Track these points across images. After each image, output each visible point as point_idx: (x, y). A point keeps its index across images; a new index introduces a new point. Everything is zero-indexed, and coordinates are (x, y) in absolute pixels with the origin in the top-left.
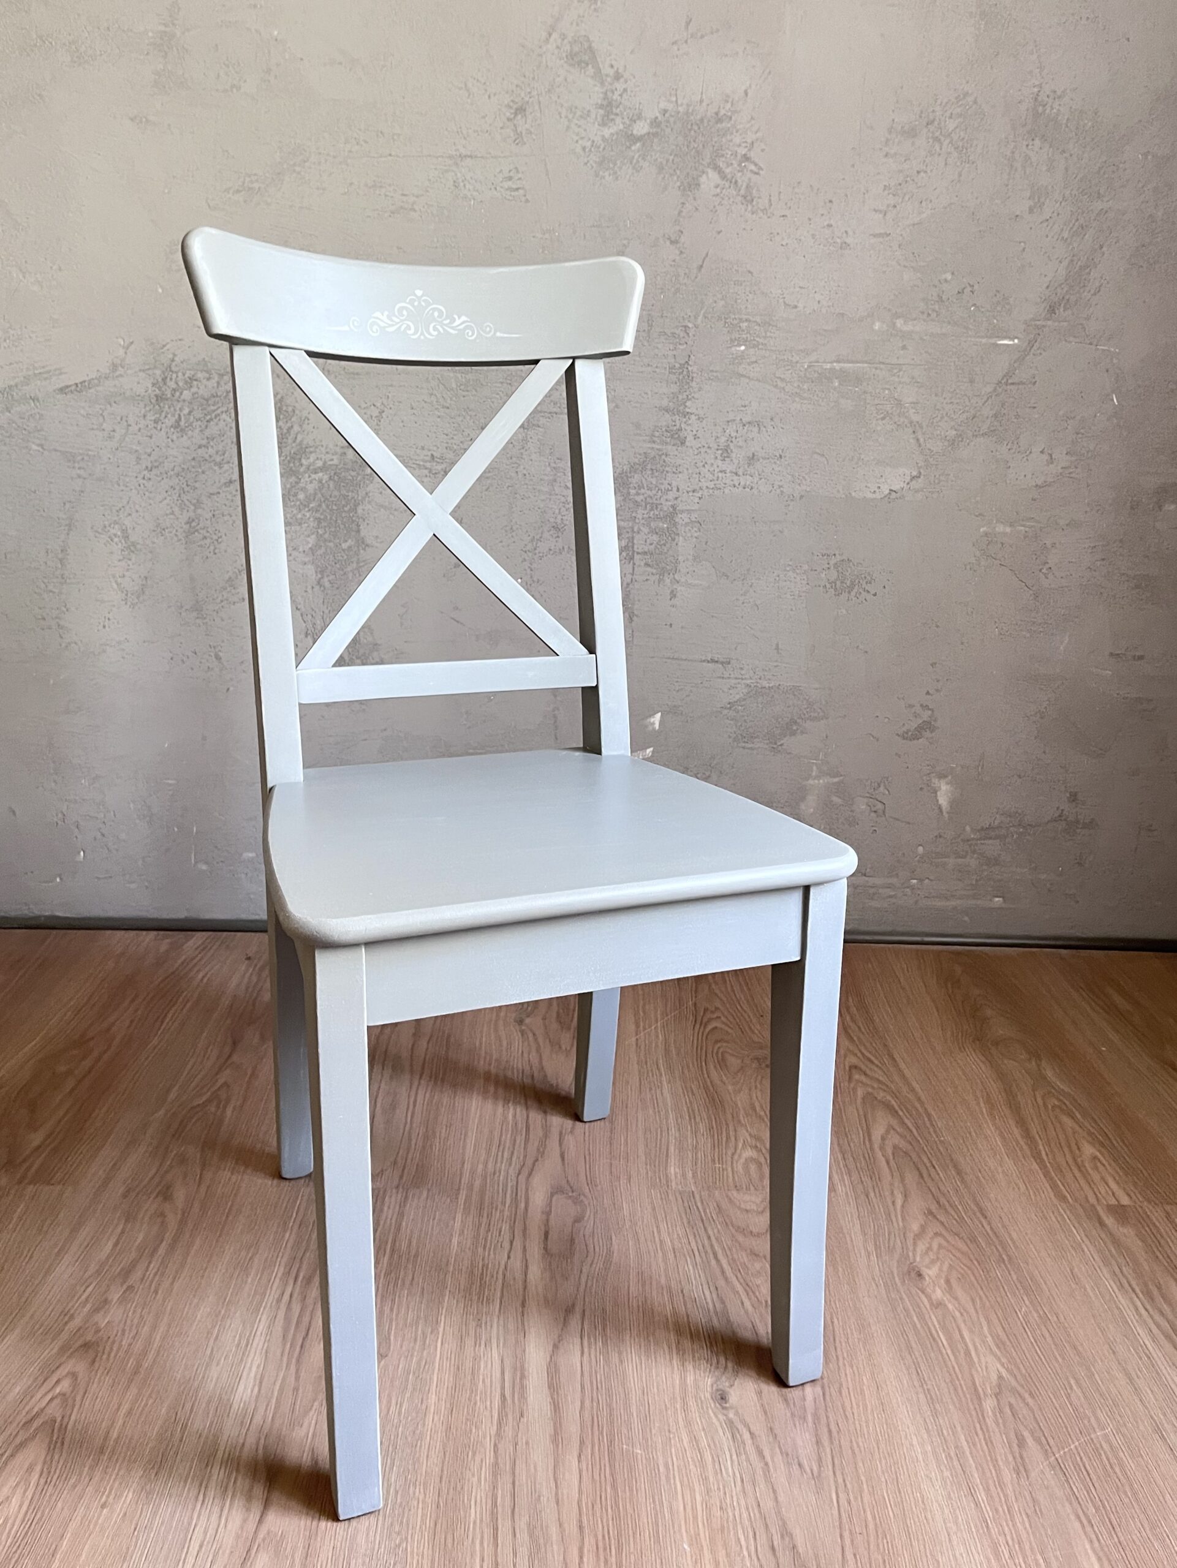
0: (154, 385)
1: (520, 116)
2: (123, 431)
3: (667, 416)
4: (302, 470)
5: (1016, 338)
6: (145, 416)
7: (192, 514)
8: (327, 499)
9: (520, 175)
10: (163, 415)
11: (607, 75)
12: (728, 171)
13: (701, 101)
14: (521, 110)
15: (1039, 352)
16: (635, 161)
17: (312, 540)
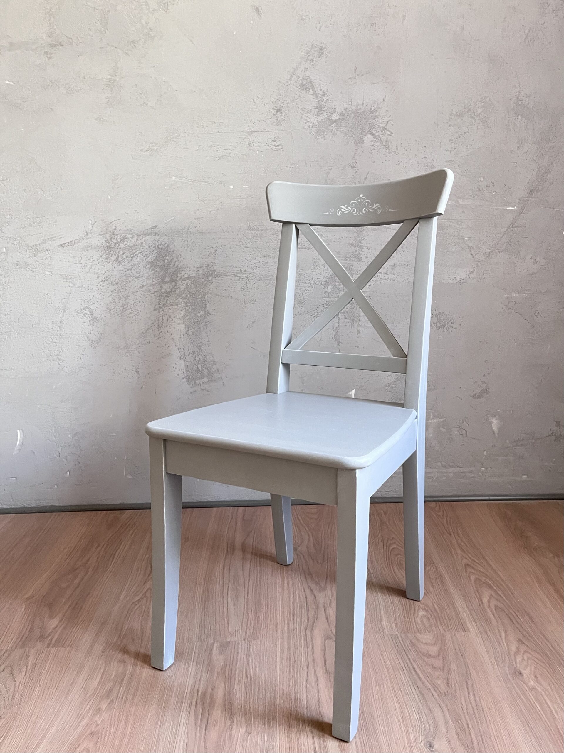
0: (106, 241)
1: (279, 113)
2: (91, 264)
3: (353, 248)
4: (178, 279)
5: (516, 206)
6: (101, 256)
7: (124, 302)
8: (190, 292)
9: (279, 139)
10: (111, 255)
11: (319, 94)
12: (377, 134)
13: (363, 104)
14: (279, 110)
15: (526, 212)
16: (333, 131)
17: (183, 312)
